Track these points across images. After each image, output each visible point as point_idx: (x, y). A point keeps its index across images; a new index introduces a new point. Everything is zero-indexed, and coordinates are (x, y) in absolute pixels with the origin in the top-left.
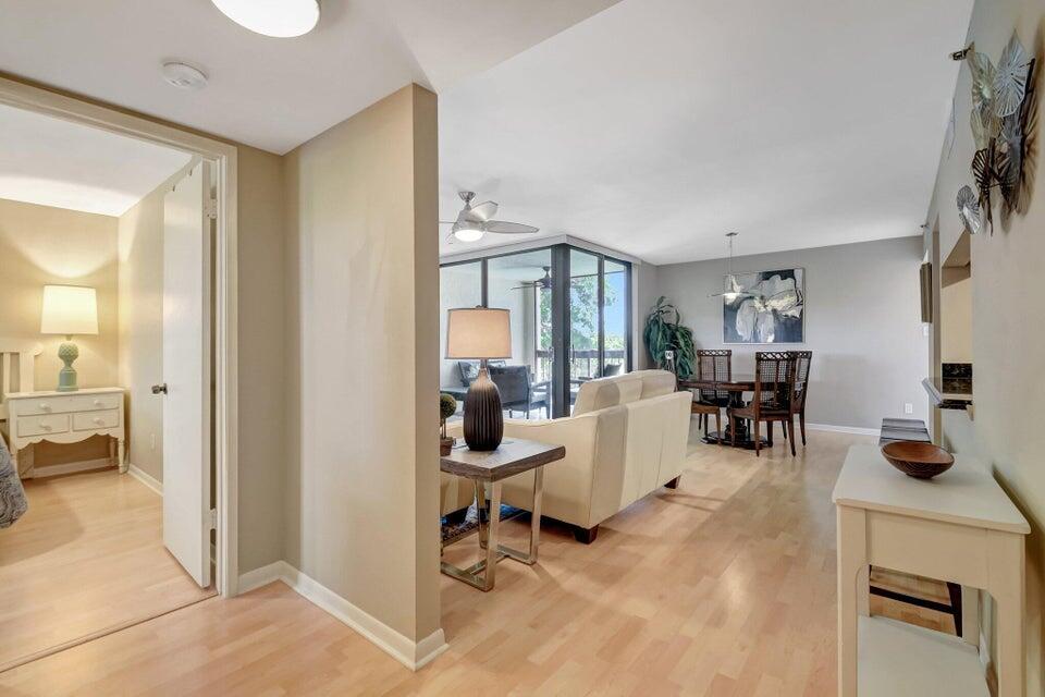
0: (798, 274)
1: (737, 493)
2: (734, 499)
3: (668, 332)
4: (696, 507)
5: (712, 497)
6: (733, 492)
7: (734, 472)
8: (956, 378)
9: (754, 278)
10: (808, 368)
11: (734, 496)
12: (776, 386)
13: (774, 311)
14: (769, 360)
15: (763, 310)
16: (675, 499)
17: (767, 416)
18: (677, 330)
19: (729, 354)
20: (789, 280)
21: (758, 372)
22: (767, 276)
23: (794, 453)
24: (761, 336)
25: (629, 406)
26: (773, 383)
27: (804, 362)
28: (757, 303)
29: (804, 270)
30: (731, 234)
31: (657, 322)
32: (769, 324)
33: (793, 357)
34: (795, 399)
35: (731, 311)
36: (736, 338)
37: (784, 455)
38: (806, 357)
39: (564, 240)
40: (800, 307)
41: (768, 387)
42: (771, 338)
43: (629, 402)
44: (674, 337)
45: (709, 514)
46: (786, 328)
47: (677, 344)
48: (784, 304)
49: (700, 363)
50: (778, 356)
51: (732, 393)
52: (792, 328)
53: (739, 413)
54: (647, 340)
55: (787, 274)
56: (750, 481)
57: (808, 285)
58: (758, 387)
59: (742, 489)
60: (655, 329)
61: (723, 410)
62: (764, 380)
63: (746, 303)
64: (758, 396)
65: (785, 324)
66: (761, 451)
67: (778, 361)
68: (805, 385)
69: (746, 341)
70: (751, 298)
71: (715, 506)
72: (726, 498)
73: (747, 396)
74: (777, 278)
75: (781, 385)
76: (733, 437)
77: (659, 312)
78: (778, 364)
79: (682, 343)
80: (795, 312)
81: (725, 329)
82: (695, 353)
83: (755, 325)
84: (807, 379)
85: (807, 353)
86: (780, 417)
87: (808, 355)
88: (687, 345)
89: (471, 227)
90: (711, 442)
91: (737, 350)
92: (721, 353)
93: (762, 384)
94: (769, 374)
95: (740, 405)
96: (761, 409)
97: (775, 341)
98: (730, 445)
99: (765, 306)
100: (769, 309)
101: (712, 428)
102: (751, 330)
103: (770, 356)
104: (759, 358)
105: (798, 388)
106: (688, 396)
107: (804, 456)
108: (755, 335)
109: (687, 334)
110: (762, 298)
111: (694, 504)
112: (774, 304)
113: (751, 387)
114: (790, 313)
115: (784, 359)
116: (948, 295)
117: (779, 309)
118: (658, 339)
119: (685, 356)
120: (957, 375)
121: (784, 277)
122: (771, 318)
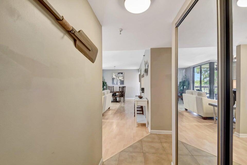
0: (123, 73)
2: (118, 109)
7: (117, 105)
8: (143, 90)
9: (117, 74)
10: (125, 89)
13: (120, 79)
16: (110, 110)
19: (113, 87)
21: (119, 90)
22: (119, 73)
23: (124, 102)
28: (117, 78)
30: (115, 66)
32: (119, 82)
34: (124, 94)
35: (113, 79)
36: (114, 84)
41: (120, 92)
42: (119, 84)
47: (104, 85)
52: (122, 82)
55: (122, 73)
57: (125, 75)
59: (119, 107)
62: (120, 91)
64: (119, 94)
71: (116, 110)
73: (117, 94)
74: (120, 74)
75: (122, 92)
78: (122, 88)
79: (105, 85)
80: (123, 80)
81: (112, 82)
82: (108, 87)
87: (125, 87)
91: (115, 86)
95: (116, 95)
98: (115, 102)
102: (116, 82)
104: (120, 87)
106: (111, 94)
109: (106, 83)
111: (113, 110)
112: (120, 78)
113: (118, 92)
114: (122, 80)
116: (142, 79)
121: (121, 74)
122: (119, 80)
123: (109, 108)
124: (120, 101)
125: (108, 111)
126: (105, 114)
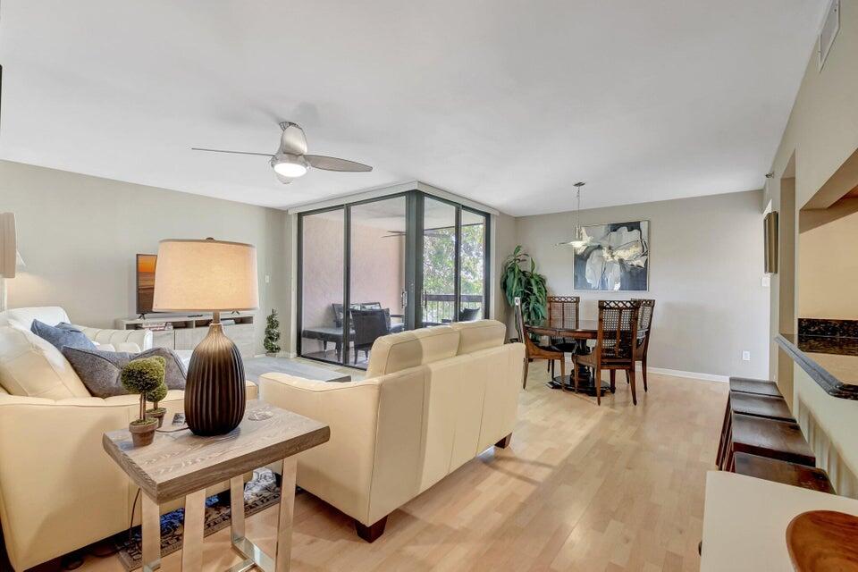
0: (644, 226)
1: (570, 456)
2: (565, 464)
3: (524, 279)
4: (520, 477)
5: (541, 461)
6: (565, 455)
7: (573, 425)
9: (602, 230)
10: (651, 316)
11: (566, 460)
12: (618, 334)
13: (621, 261)
14: (611, 308)
15: (610, 259)
16: (500, 464)
17: (609, 364)
18: (532, 277)
19: (577, 300)
20: (636, 232)
21: (601, 320)
22: (615, 227)
23: (635, 402)
24: (609, 284)
25: (434, 367)
26: (615, 332)
27: (648, 309)
28: (605, 253)
29: (649, 221)
30: (579, 184)
31: (514, 270)
32: (615, 273)
33: (636, 305)
34: (638, 346)
35: (581, 259)
36: (585, 286)
37: (626, 404)
38: (649, 305)
39: (415, 187)
40: (645, 258)
41: (611, 335)
42: (618, 286)
43: (432, 362)
44: (529, 283)
45: (533, 488)
46: (632, 276)
47: (531, 290)
48: (630, 254)
49: (550, 309)
50: (621, 305)
51: (578, 340)
52: (637, 277)
53: (583, 360)
54: (504, 286)
55: (633, 226)
56: (587, 438)
57: (652, 237)
58: (600, 335)
60: (511, 276)
61: (568, 357)
62: (607, 328)
63: (595, 253)
64: (600, 344)
65: (630, 272)
66: (602, 398)
67: (620, 310)
68: (648, 333)
69: (594, 289)
70: (599, 247)
71: (541, 474)
72: (556, 462)
73: (592, 343)
74: (624, 230)
75: (623, 333)
76: (576, 383)
77: (515, 260)
78: (621, 313)
79: (536, 289)
80: (640, 262)
81: (576, 277)
82: (547, 299)
83: (603, 273)
84: (649, 328)
85: (650, 301)
86: (622, 365)
87: (651, 304)
88: (540, 291)
89: (291, 161)
90: (556, 387)
91: (586, 297)
92: (569, 300)
93: (605, 333)
94: (612, 322)
95: (584, 351)
96: (603, 358)
97: (621, 289)
98: (573, 390)
99: (613, 256)
100: (616, 259)
101: (558, 373)
102: (599, 278)
103: (612, 305)
104: (602, 306)
105: (640, 335)
107: (645, 404)
108: (603, 283)
109: (541, 281)
110: (610, 248)
111: (520, 472)
112: (621, 254)
113: (594, 334)
114: (635, 263)
115: (627, 308)
117: (626, 259)
118: (514, 285)
119: (538, 301)
120: (815, 332)
121: (631, 229)
122: (617, 267)
123: (502, 444)
124: (613, 389)
125: (485, 467)
126: (415, 513)
